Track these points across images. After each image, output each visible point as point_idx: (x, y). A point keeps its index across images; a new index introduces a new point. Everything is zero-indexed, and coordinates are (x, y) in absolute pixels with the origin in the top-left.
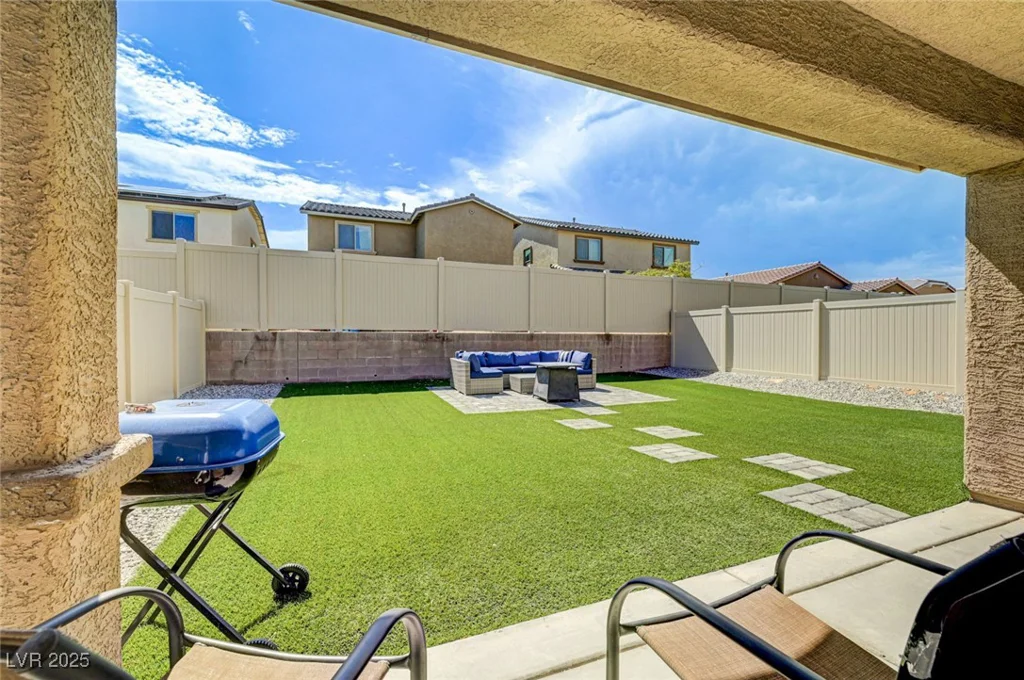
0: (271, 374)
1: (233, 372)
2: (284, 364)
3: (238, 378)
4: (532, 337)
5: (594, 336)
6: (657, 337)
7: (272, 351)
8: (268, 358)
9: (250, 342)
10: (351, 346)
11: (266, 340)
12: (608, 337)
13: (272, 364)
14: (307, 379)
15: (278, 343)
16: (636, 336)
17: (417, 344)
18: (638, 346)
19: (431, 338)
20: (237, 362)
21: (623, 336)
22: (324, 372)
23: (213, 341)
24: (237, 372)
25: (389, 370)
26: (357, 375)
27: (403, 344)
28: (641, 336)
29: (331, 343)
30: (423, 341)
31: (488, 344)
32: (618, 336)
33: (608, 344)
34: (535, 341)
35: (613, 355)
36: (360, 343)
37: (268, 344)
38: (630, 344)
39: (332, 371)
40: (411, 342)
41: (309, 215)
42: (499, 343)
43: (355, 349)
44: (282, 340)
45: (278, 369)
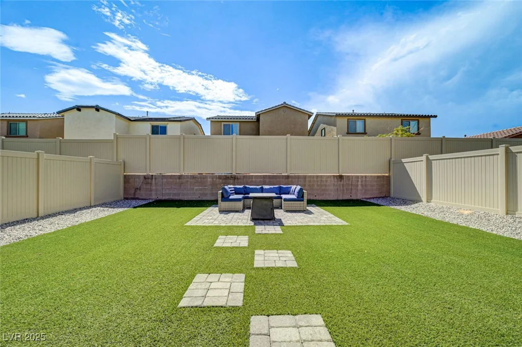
0: (151, 195)
1: (135, 194)
2: (156, 190)
3: (136, 196)
4: (288, 177)
5: (331, 176)
6: (378, 177)
7: (151, 184)
8: (149, 187)
9: (142, 179)
10: (187, 181)
11: (149, 179)
12: (341, 177)
13: (151, 190)
14: (166, 198)
15: (153, 180)
16: (362, 177)
17: (221, 181)
18: (364, 183)
19: (228, 177)
20: (136, 189)
21: (352, 176)
22: (175, 194)
23: (127, 179)
24: (137, 193)
25: (206, 195)
26: (190, 197)
27: (213, 181)
28: (366, 176)
29: (178, 180)
30: (224, 179)
31: (261, 181)
32: (348, 176)
33: (341, 181)
34: (290, 180)
35: (345, 188)
36: (192, 180)
37: (149, 180)
38: (358, 181)
39: (179, 194)
40: (218, 180)
41: (211, 121)
42: (267, 180)
43: (189, 183)
44: (155, 179)
45: (153, 193)
